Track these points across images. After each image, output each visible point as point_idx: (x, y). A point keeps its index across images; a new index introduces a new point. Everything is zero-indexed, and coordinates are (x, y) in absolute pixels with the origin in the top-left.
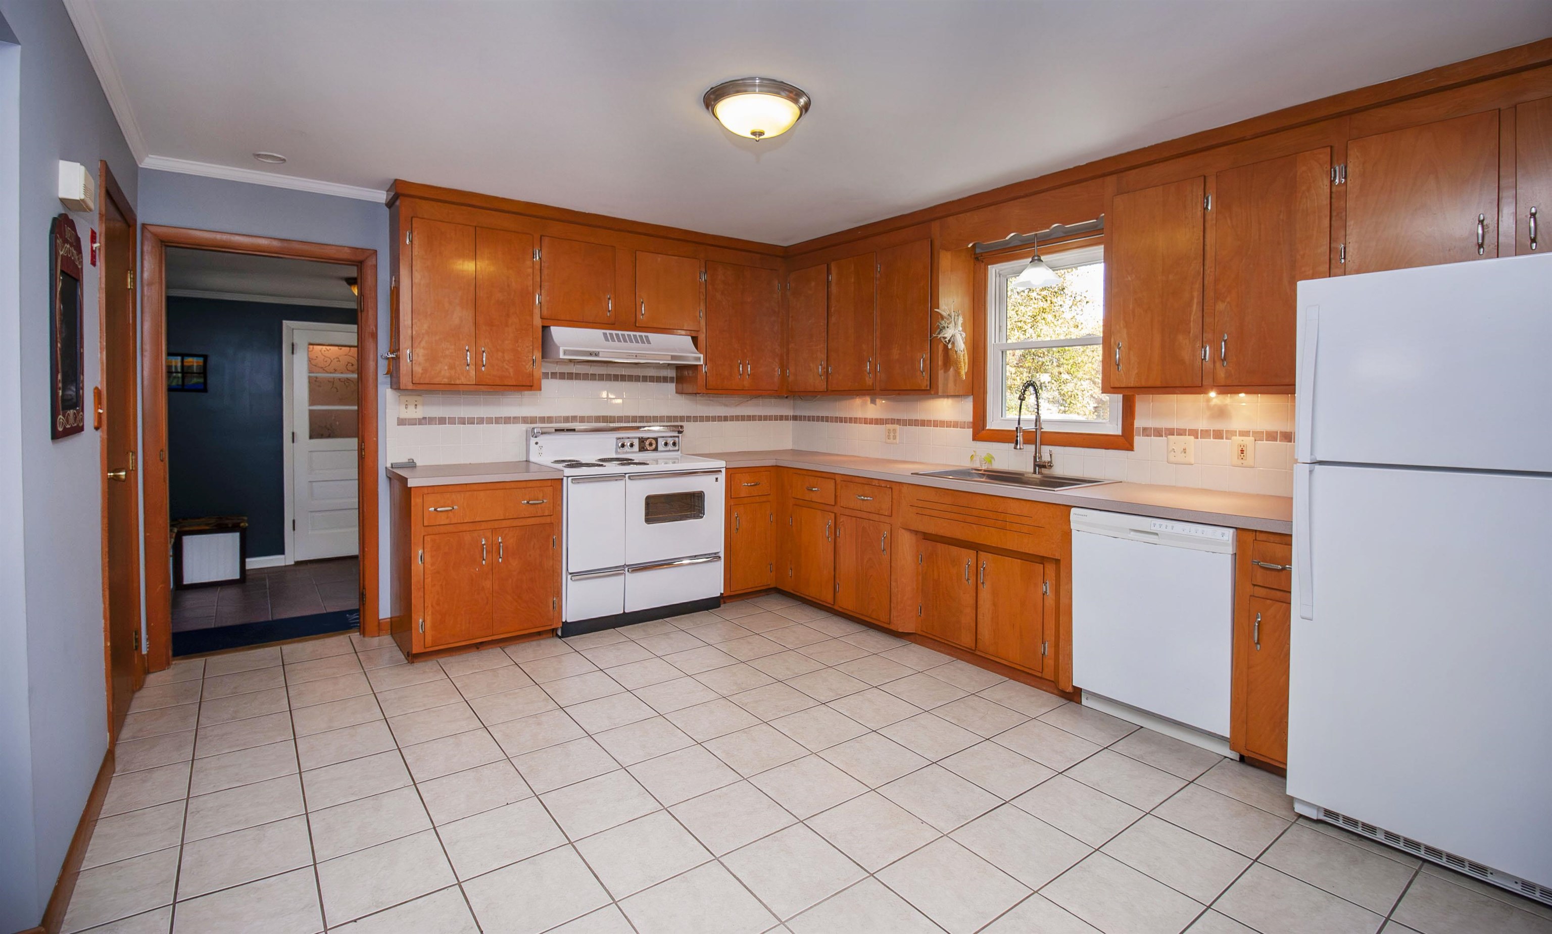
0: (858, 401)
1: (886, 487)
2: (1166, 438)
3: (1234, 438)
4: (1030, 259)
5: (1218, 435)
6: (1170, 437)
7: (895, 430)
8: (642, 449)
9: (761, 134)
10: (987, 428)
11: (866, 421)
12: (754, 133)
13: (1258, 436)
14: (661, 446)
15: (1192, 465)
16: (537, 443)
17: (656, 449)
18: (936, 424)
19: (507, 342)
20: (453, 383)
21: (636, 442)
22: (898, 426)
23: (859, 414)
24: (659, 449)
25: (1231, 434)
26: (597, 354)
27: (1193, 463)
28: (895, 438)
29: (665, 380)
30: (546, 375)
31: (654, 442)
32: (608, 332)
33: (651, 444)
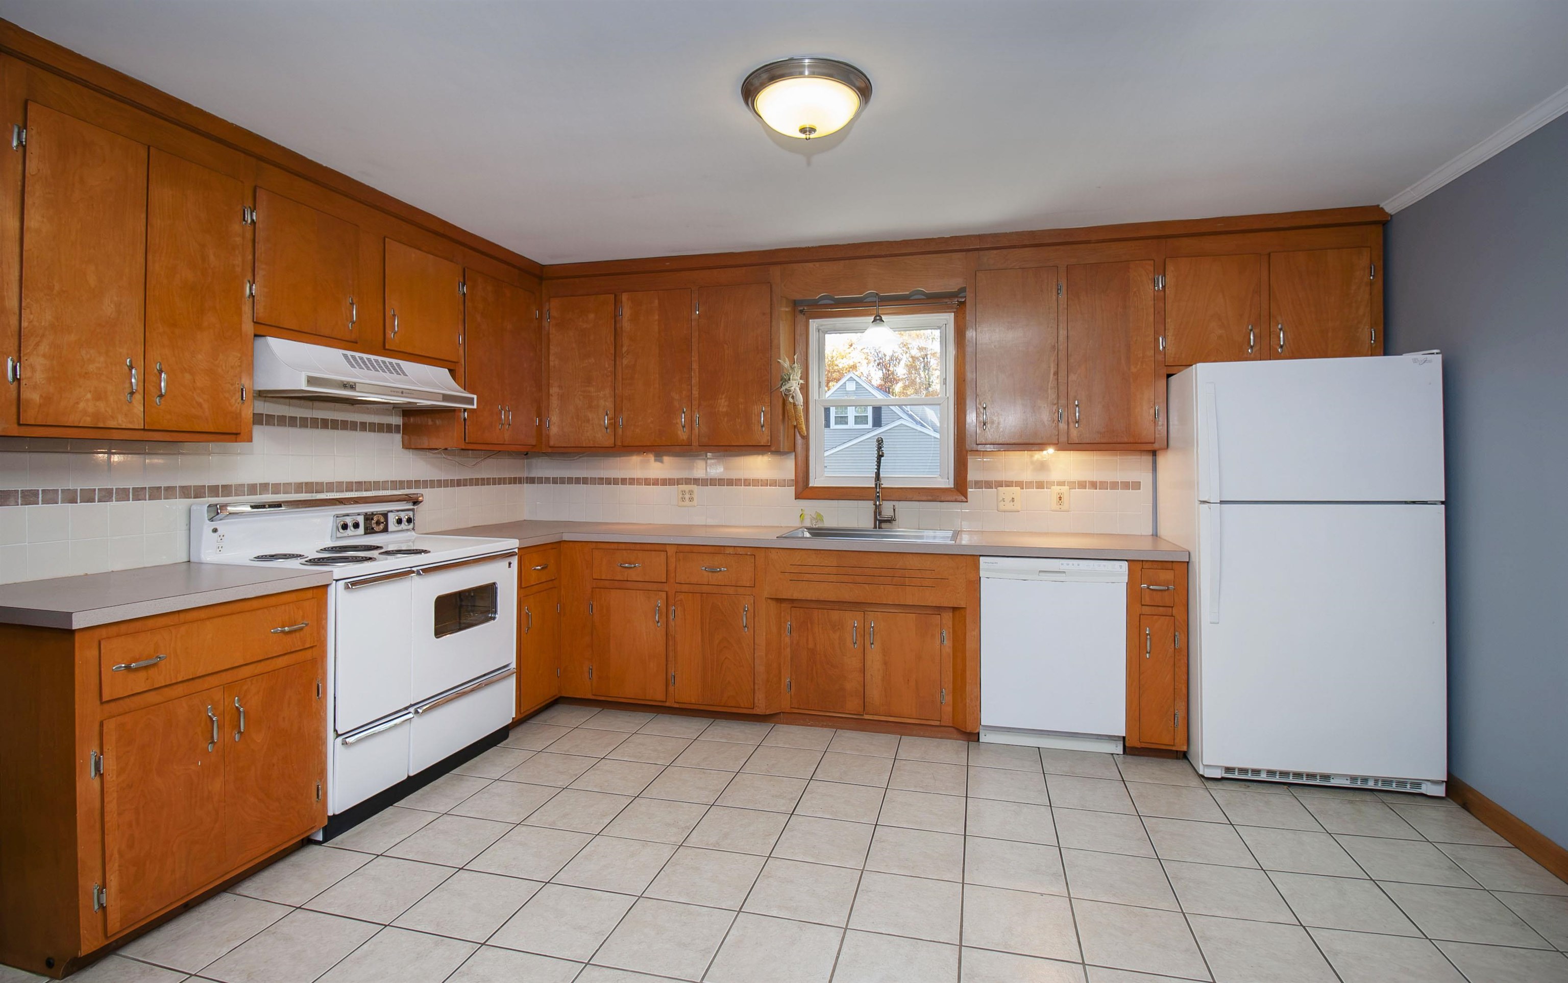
0: (635, 459)
1: (747, 555)
2: (996, 490)
3: (1053, 487)
4: (872, 318)
5: (1040, 485)
6: (999, 488)
7: (691, 492)
8: (369, 531)
9: (812, 130)
10: (810, 485)
11: (647, 482)
12: (803, 131)
13: (1072, 485)
14: (392, 526)
15: (1019, 511)
16: (215, 531)
17: (385, 530)
18: (747, 483)
19: (200, 357)
20: (101, 425)
21: (361, 520)
22: (695, 486)
23: (638, 474)
24: (390, 529)
25: (1049, 484)
26: (352, 387)
27: (1020, 510)
28: (691, 499)
29: (389, 429)
30: (258, 419)
31: (382, 520)
32: (349, 353)
33: (378, 523)
